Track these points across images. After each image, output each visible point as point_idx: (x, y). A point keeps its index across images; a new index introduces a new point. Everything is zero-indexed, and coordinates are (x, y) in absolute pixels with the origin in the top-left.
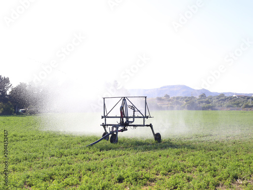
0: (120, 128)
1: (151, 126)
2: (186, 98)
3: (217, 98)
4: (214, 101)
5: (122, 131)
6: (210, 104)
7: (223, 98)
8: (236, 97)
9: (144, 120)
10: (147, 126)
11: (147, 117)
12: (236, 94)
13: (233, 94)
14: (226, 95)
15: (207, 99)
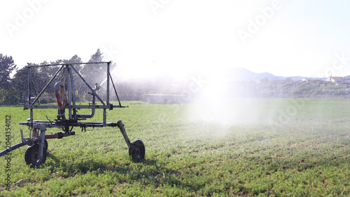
0: (55, 130)
4: (278, 86)
5: (60, 136)
6: (274, 91)
8: (305, 81)
9: (105, 112)
11: (111, 107)
12: (306, 78)
13: (303, 78)
14: (293, 79)
15: (269, 84)
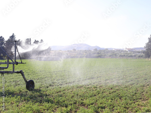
1: (21, 72)
2: (85, 51)
3: (104, 51)
4: (102, 53)
6: (100, 55)
7: (107, 51)
8: (114, 50)
9: (14, 66)
10: (18, 72)
11: (17, 63)
12: (114, 49)
13: (113, 49)
14: (109, 49)
15: (98, 52)
